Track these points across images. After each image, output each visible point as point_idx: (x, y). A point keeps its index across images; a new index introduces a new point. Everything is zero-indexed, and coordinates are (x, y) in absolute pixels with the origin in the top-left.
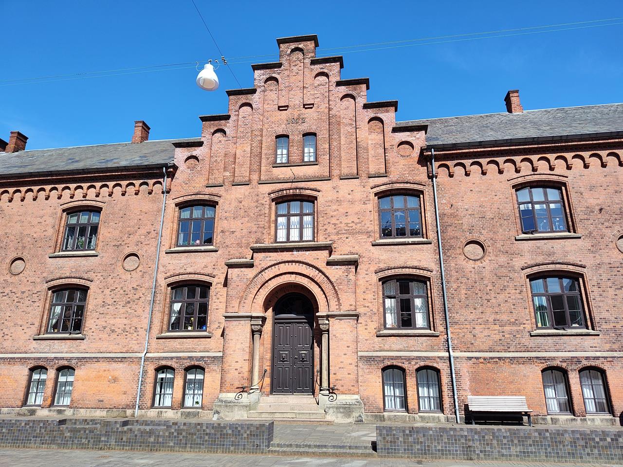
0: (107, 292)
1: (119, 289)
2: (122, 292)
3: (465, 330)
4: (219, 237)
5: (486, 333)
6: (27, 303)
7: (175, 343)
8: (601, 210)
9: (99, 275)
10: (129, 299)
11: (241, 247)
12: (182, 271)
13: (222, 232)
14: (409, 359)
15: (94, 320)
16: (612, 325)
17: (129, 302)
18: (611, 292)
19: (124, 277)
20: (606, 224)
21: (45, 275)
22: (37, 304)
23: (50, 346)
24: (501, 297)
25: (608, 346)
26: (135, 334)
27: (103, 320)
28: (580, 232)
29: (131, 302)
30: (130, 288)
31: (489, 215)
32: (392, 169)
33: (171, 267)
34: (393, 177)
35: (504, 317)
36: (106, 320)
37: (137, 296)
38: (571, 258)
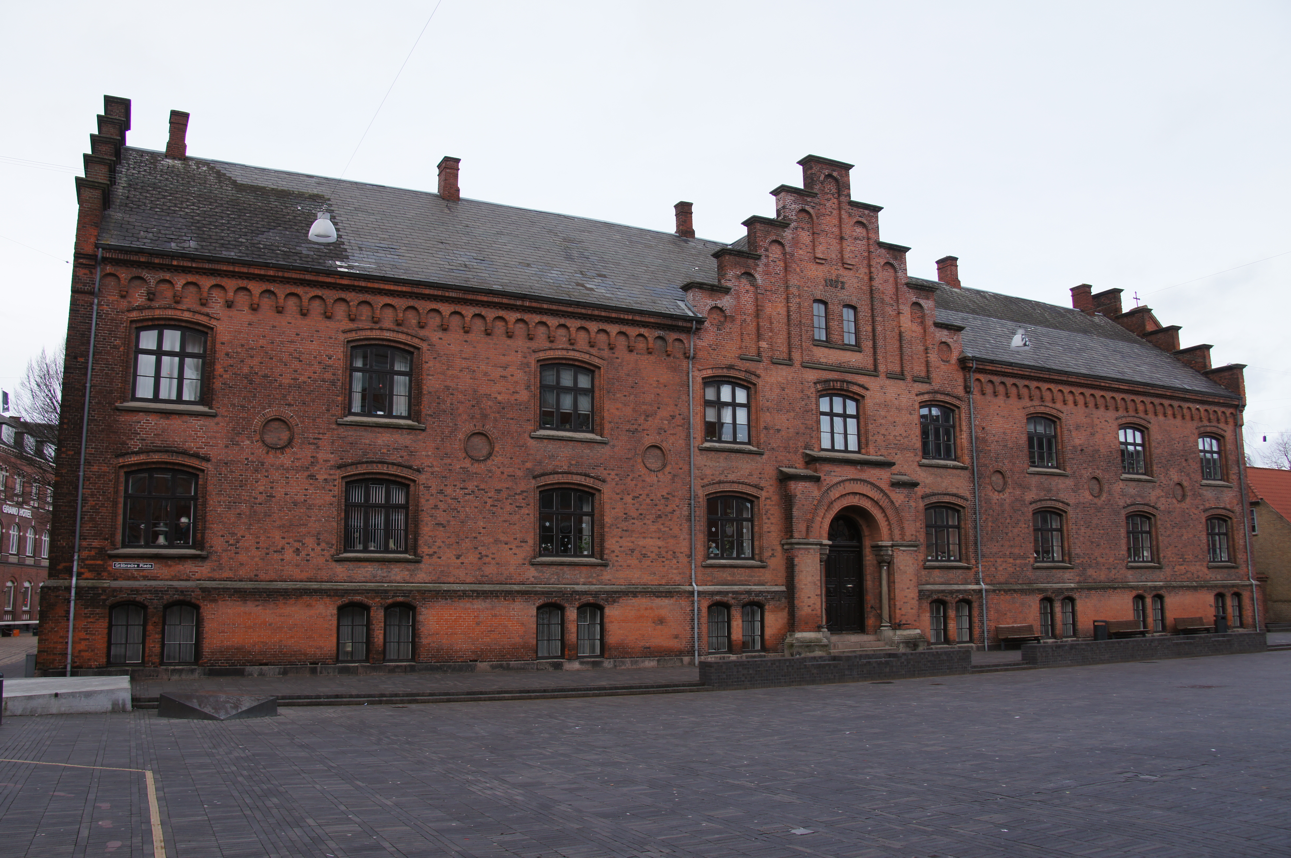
0: (628, 499)
1: (644, 496)
2: (648, 501)
3: (990, 563)
4: (762, 435)
5: (1004, 566)
6: (508, 508)
7: (726, 575)
8: (1082, 450)
9: (613, 473)
10: (659, 513)
11: (789, 452)
12: (722, 478)
13: (766, 428)
14: (951, 592)
15: (616, 539)
16: (1081, 560)
17: (660, 517)
18: (1083, 530)
19: (648, 479)
20: (1084, 465)
21: (529, 465)
22: (525, 511)
23: (557, 574)
24: (1016, 531)
25: (1077, 579)
26: (675, 561)
27: (628, 539)
28: (1069, 472)
29: (664, 517)
30: (659, 495)
31: (1010, 445)
32: (933, 375)
33: (708, 472)
34: (936, 386)
35: (1016, 551)
36: (633, 539)
37: (669, 509)
38: (1061, 496)
